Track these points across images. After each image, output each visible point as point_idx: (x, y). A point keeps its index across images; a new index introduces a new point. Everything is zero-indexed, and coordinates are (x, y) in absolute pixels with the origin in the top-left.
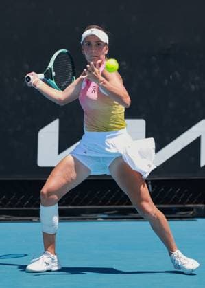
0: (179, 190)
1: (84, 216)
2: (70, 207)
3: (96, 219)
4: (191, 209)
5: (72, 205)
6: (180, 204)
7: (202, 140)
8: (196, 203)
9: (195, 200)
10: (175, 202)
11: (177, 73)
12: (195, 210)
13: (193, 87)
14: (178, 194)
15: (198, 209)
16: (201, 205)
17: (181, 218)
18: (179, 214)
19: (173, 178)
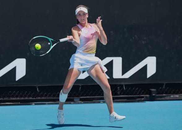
0: (137, 88)
1: (94, 101)
2: (88, 97)
3: (100, 102)
4: (143, 97)
5: (88, 96)
6: (138, 95)
7: (148, 66)
8: (145, 94)
9: (145, 93)
10: (136, 94)
11: (136, 36)
12: (145, 98)
13: (143, 42)
14: (137, 90)
15: (146, 97)
16: (147, 95)
17: (138, 101)
18: (137, 99)
19: (135, 83)
